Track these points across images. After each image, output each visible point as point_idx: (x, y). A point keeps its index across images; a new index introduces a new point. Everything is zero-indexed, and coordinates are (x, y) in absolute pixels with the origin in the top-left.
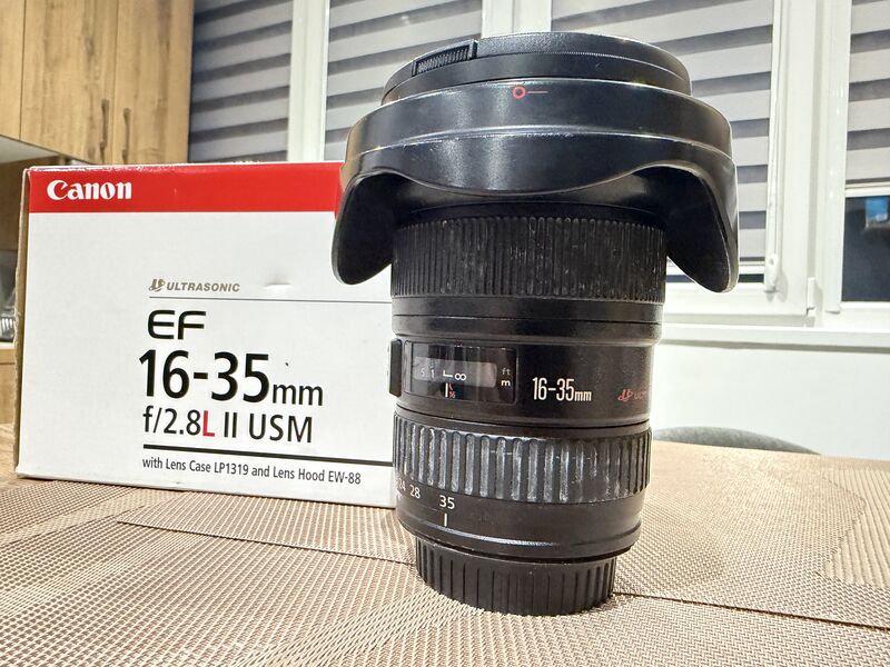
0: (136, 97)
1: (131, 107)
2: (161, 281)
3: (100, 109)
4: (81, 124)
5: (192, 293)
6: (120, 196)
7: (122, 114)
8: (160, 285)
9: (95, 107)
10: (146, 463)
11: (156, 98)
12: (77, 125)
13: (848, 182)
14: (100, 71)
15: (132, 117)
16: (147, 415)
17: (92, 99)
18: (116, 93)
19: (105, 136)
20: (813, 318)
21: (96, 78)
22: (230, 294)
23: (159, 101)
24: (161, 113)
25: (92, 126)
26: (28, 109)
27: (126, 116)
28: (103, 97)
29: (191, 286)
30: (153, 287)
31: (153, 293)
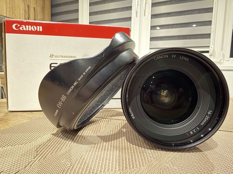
2: (53, 55)
5: (62, 58)
6: (38, 30)
7: (33, 9)
8: (53, 56)
9: (26, 7)
12: (21, 12)
15: (36, 10)
17: (25, 5)
18: (31, 3)
19: (29, 15)
20: (222, 62)
23: (43, 5)
24: (43, 8)
25: (25, 12)
26: (8, 8)
28: (28, 4)
29: (62, 56)
30: (51, 56)
31: (51, 58)
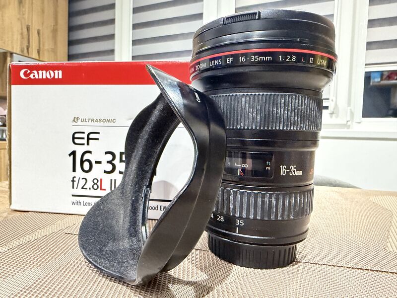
0: (43, 24)
1: (41, 29)
2: (78, 118)
3: (26, 30)
4: (17, 36)
5: (93, 124)
6: (56, 77)
7: (36, 32)
8: (77, 120)
9: (23, 29)
10: (73, 203)
11: (52, 25)
12: (15, 37)
13: (366, 65)
14: (25, 11)
15: (41, 33)
16: (73, 181)
17: (22, 25)
18: (33, 22)
19: (29, 42)
20: (349, 126)
21: (24, 14)
22: (112, 124)
23: (54, 26)
24: (55, 31)
25: (23, 38)
27: (39, 33)
28: (27, 24)
29: (93, 120)
30: (74, 121)
31: (74, 124)
